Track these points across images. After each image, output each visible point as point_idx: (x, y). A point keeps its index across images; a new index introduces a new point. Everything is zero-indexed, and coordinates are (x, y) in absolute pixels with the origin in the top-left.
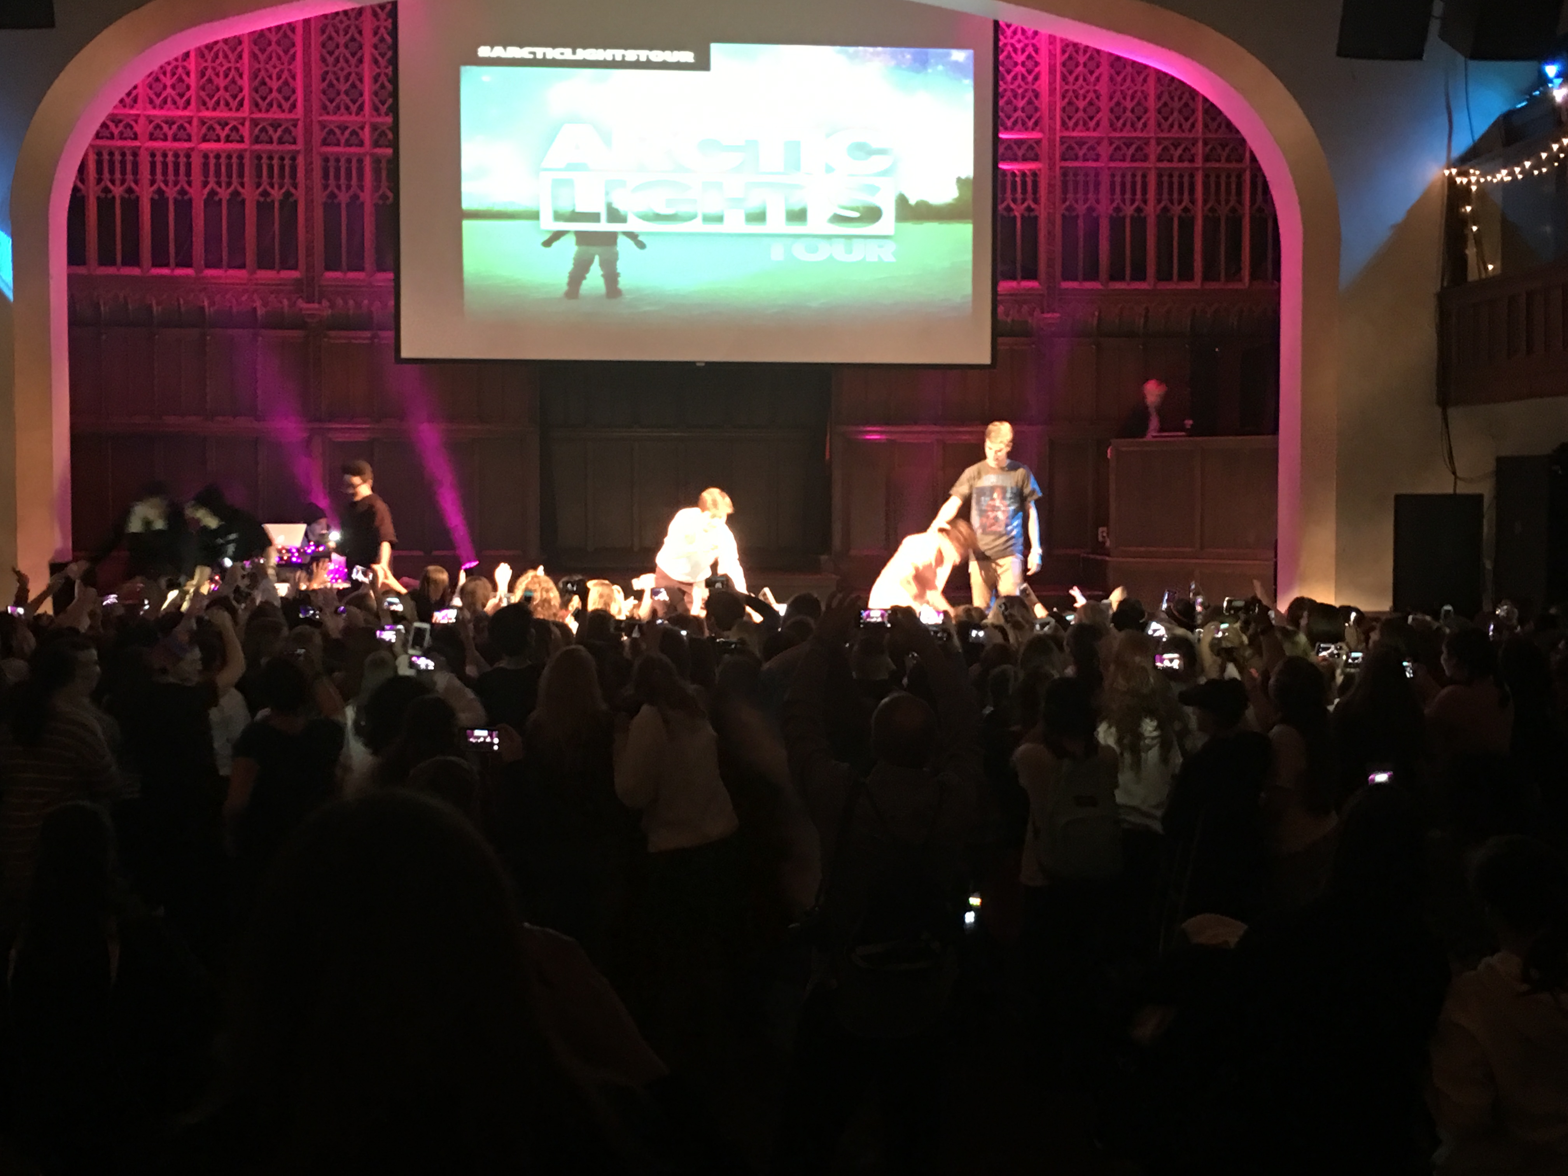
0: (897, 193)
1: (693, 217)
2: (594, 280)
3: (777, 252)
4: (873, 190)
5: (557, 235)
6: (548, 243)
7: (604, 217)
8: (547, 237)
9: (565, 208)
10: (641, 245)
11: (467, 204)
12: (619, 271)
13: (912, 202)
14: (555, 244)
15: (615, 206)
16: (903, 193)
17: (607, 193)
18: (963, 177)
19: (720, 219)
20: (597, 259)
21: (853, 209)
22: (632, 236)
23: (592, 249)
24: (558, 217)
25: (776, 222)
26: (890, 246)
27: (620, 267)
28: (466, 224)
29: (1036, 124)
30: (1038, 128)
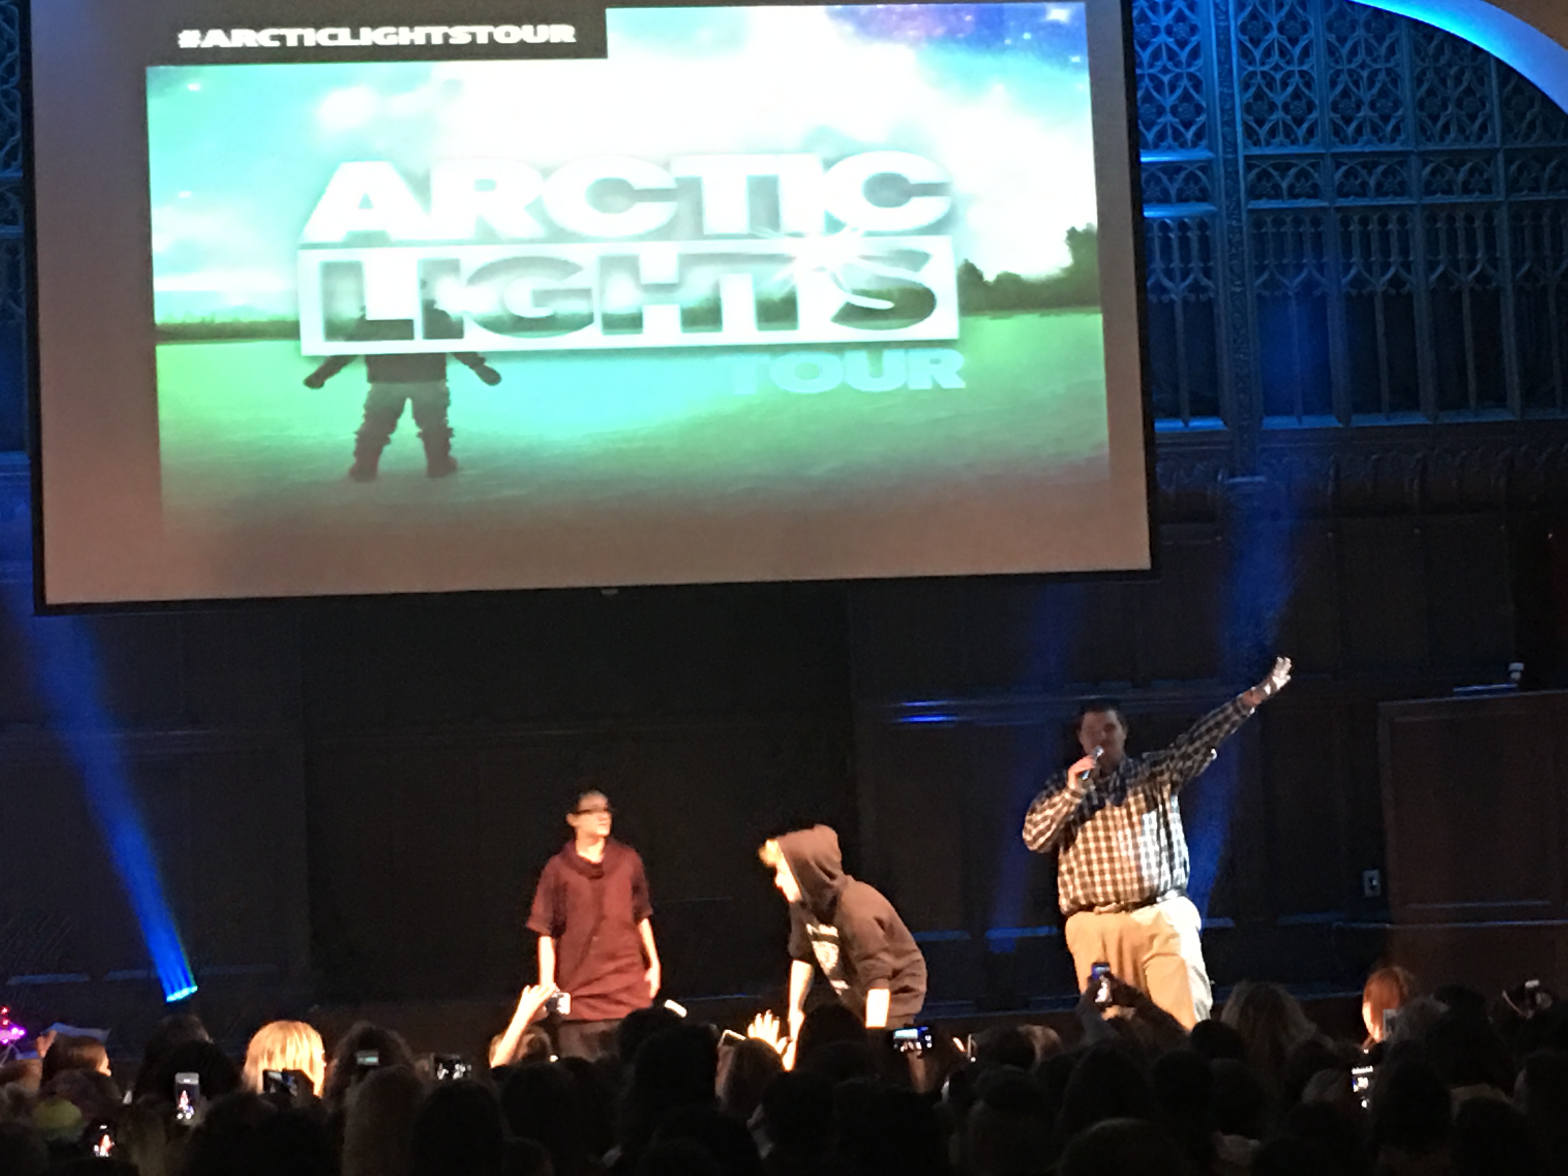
0: (961, 262)
1: (582, 322)
2: (406, 443)
3: (745, 378)
4: (917, 259)
5: (334, 365)
6: (315, 381)
7: (419, 328)
8: (311, 369)
9: (348, 311)
10: (492, 377)
12: (450, 425)
13: (990, 277)
14: (329, 382)
15: (440, 306)
16: (971, 261)
17: (424, 284)
18: (1080, 228)
19: (634, 322)
20: (408, 404)
21: (879, 295)
22: (474, 360)
23: (398, 388)
24: (334, 330)
25: (740, 324)
26: (953, 359)
27: (455, 417)
28: (164, 352)
29: (1199, 136)
30: (1204, 142)
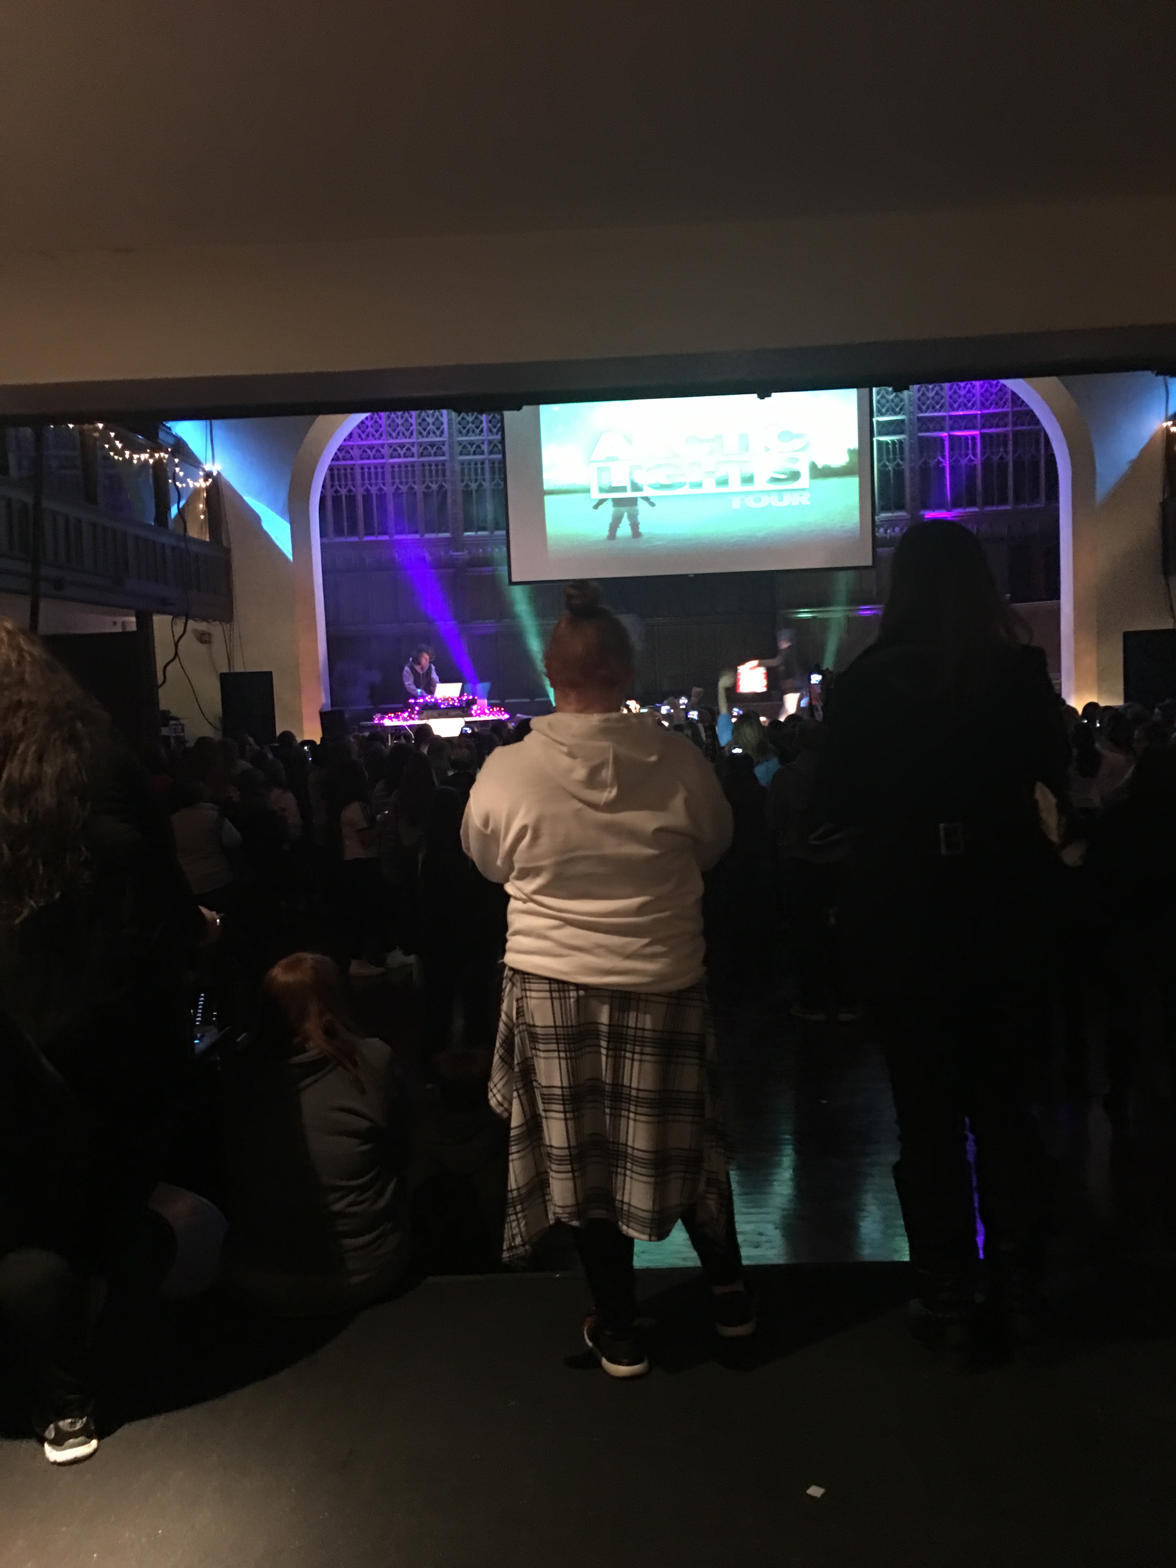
0: (810, 462)
1: (681, 485)
2: (625, 529)
3: (736, 504)
4: (795, 460)
5: (601, 502)
6: (596, 507)
7: (629, 488)
8: (595, 503)
9: (606, 484)
10: (652, 504)
11: (546, 487)
12: (639, 521)
13: (820, 466)
14: (600, 507)
15: (636, 481)
16: (814, 461)
17: (631, 474)
18: (852, 448)
19: (700, 485)
20: (626, 514)
21: (783, 474)
22: (647, 499)
23: (622, 509)
24: (602, 490)
25: (735, 485)
26: (807, 495)
27: (640, 519)
28: (547, 498)
29: (901, 409)
30: (902, 412)
